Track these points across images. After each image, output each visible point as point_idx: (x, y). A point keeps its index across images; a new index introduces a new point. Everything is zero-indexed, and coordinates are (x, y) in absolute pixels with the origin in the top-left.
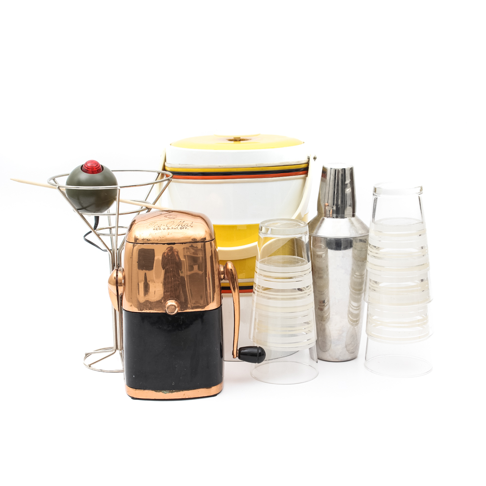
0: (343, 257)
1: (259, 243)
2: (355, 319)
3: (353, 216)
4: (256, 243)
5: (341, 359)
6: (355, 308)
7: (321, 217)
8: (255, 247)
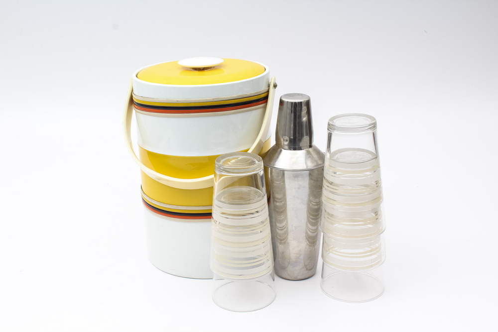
0: (299, 188)
1: (215, 176)
2: (312, 241)
3: (311, 146)
4: (213, 176)
5: (299, 277)
6: (312, 231)
7: (279, 148)
8: (211, 181)
